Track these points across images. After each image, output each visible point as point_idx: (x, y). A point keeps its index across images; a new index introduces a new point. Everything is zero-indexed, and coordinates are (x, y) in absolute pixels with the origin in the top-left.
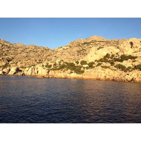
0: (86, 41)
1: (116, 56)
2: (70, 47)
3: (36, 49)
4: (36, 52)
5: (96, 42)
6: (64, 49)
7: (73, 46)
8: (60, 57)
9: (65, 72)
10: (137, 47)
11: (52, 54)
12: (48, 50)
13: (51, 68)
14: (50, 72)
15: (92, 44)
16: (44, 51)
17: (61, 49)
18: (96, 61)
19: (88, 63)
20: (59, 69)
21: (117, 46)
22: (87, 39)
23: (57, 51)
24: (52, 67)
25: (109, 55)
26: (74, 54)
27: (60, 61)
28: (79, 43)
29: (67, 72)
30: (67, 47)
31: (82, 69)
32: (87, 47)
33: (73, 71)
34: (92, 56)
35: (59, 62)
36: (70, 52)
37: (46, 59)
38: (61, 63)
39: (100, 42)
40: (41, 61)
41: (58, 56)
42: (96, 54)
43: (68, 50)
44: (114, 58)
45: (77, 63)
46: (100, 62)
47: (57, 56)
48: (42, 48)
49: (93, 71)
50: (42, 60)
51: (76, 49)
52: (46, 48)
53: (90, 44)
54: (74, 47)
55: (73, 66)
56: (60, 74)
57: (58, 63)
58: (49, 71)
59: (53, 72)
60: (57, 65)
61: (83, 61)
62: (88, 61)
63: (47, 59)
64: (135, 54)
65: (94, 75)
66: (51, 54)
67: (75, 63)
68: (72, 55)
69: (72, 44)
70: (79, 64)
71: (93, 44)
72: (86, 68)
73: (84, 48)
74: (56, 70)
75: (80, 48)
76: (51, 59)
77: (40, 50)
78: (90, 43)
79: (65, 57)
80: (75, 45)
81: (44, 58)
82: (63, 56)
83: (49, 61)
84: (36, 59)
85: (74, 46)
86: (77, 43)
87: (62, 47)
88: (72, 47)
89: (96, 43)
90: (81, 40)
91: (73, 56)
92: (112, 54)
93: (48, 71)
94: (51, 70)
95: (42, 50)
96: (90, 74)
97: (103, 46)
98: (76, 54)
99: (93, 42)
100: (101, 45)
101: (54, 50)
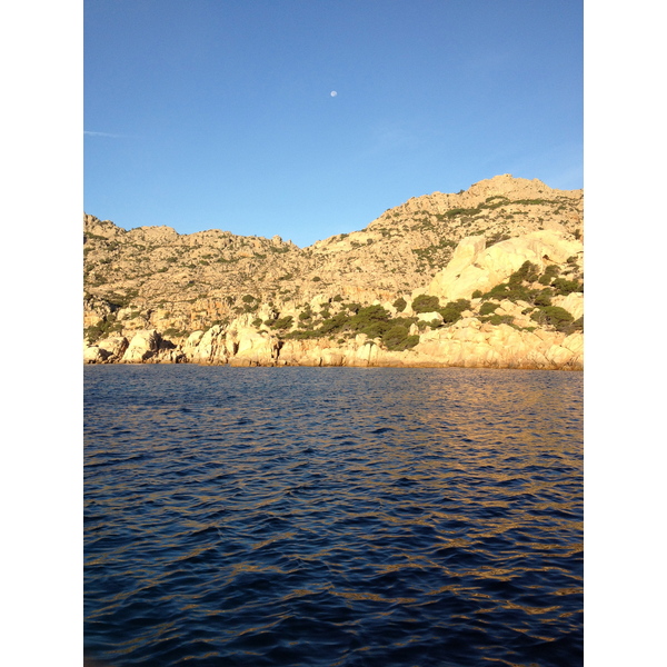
0: (457, 202)
1: (566, 273)
2: (385, 233)
3: (231, 248)
4: (230, 262)
5: (506, 204)
6: (355, 245)
7: (396, 227)
8: (339, 283)
9: (344, 344)
11: (302, 268)
12: (286, 250)
13: (291, 330)
14: (285, 347)
16: (265, 256)
17: (341, 244)
18: (476, 295)
19: (443, 303)
20: (322, 333)
22: (462, 192)
23: (324, 253)
24: (295, 327)
25: (535, 268)
26: (401, 263)
27: (326, 301)
28: (423, 213)
29: (352, 345)
30: (372, 236)
31: (413, 329)
32: (461, 231)
33: (377, 340)
34: (459, 276)
35: (322, 306)
36: (381, 256)
37: (274, 294)
38: (332, 311)
39: (526, 202)
40: (252, 304)
41: (329, 276)
42: (479, 267)
43: (374, 247)
44: (553, 279)
45: (400, 305)
46: (491, 300)
47: (326, 277)
48: (258, 243)
49: (449, 336)
50: (256, 296)
51: (408, 243)
52: (276, 241)
53: (478, 218)
54: (403, 233)
55: (381, 319)
56: (319, 352)
57: (317, 309)
58: (281, 344)
59: (296, 344)
60: (314, 318)
61: (424, 296)
62: (443, 297)
63: (281, 293)
65: (451, 350)
66: (296, 270)
67: (388, 306)
68: (393, 271)
69: (395, 219)
70: (408, 311)
71: (492, 216)
72: (428, 328)
73: (447, 237)
74: (308, 338)
75: (432, 235)
76: (297, 292)
77: (248, 252)
78: (478, 211)
79: (358, 283)
80: (407, 223)
81: (267, 289)
82: (349, 275)
83: (288, 299)
84: (234, 293)
85: (400, 227)
86: (416, 213)
87: (346, 236)
88: (395, 232)
89: (508, 211)
90: (437, 199)
91: (398, 276)
92: (549, 263)
93: (276, 341)
94: (290, 337)
95: (259, 250)
96: (437, 349)
97: (539, 225)
98: (409, 264)
99: (493, 207)
100: (532, 220)
101: (312, 252)
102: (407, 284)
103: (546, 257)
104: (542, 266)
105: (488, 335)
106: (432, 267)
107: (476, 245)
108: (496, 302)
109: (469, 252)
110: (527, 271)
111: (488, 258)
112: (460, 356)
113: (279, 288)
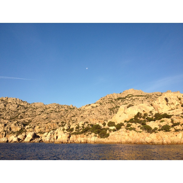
0: (120, 96)
1: (150, 115)
2: (101, 104)
3: (59, 108)
4: (58, 112)
5: (133, 96)
6: (93, 107)
8: (88, 118)
9: (88, 136)
10: (173, 104)
11: (78, 113)
12: (74, 109)
13: (73, 132)
14: (71, 137)
15: (128, 100)
16: (68, 110)
17: (89, 107)
18: (125, 121)
19: (116, 124)
20: (82, 133)
21: (151, 103)
22: (121, 93)
23: (84, 109)
24: (74, 131)
25: (141, 114)
26: (105, 112)
27: (83, 123)
28: (111, 99)
29: (90, 136)
30: (97, 105)
31: (108, 131)
32: (121, 103)
33: (97, 135)
34: (120, 116)
35: (82, 125)
36: (100, 110)
37: (70, 121)
38: (85, 126)
39: (138, 96)
40: (64, 124)
41: (85, 116)
42: (126, 113)
43: (98, 108)
44: (146, 117)
45: (104, 124)
46: (129, 123)
48: (66, 107)
49: (118, 134)
50: (65, 122)
51: (107, 107)
52: (71, 106)
53: (125, 100)
54: (105, 104)
55: (99, 128)
56: (80, 139)
57: (81, 126)
59: (74, 136)
60: (80, 128)
61: (111, 122)
62: (116, 122)
63: (72, 121)
64: (172, 111)
65: (118, 138)
66: (76, 114)
67: (101, 125)
68: (103, 114)
69: (103, 100)
70: (107, 126)
71: (129, 100)
72: (112, 131)
73: (117, 105)
74: (78, 134)
75: (113, 105)
76: (76, 120)
77: (63, 109)
78: (125, 98)
79: (93, 118)
80: (107, 101)
81: (68, 120)
82: (91, 116)
83: (74, 123)
84: (59, 121)
85: (105, 102)
86: (109, 99)
87: (90, 105)
88: (103, 104)
89: (134, 98)
90: (114, 95)
91: (105, 116)
92: (145, 113)
93: (68, 135)
94: (73, 134)
95: (66, 109)
96: (114, 138)
97: (142, 102)
98: (107, 112)
99: (129, 97)
100: (140, 101)
101: (81, 109)
102: (107, 118)
103: (144, 111)
104: (143, 114)
105: (129, 134)
106: (114, 113)
107: (124, 107)
108: (131, 124)
109: (123, 109)
110: (139, 115)
111: (128, 111)
112: (121, 140)
113: (71, 119)
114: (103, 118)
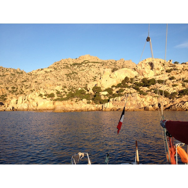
0: (75, 61)
2: (55, 69)
3: (3, 71)
4: (3, 76)
5: (89, 63)
6: (46, 72)
7: (58, 67)
8: (44, 83)
11: (30, 78)
12: (22, 73)
15: (84, 66)
16: (15, 75)
17: (42, 71)
22: (76, 59)
23: (36, 74)
26: (62, 78)
28: (66, 64)
30: (51, 69)
32: (78, 69)
36: (56, 75)
37: (22, 87)
39: (94, 62)
40: (15, 90)
41: (40, 81)
43: (52, 73)
47: (38, 81)
48: (12, 70)
50: (16, 87)
51: (63, 72)
52: (18, 70)
53: (82, 66)
54: (61, 69)
63: (25, 86)
66: (28, 79)
68: (60, 80)
69: (58, 65)
71: (86, 66)
73: (74, 71)
75: (70, 70)
76: (30, 86)
77: (9, 73)
78: (81, 64)
79: (50, 83)
80: (62, 66)
81: (20, 85)
82: (46, 81)
83: (27, 88)
84: (8, 86)
85: (60, 67)
86: (64, 64)
87: (43, 69)
88: (58, 69)
89: (90, 65)
90: (70, 60)
91: (62, 82)
95: (13, 73)
97: (98, 69)
98: (64, 78)
99: (86, 63)
100: (96, 67)
101: (31, 74)
102: (65, 84)
106: (71, 79)
113: (24, 84)
114: (61, 84)
